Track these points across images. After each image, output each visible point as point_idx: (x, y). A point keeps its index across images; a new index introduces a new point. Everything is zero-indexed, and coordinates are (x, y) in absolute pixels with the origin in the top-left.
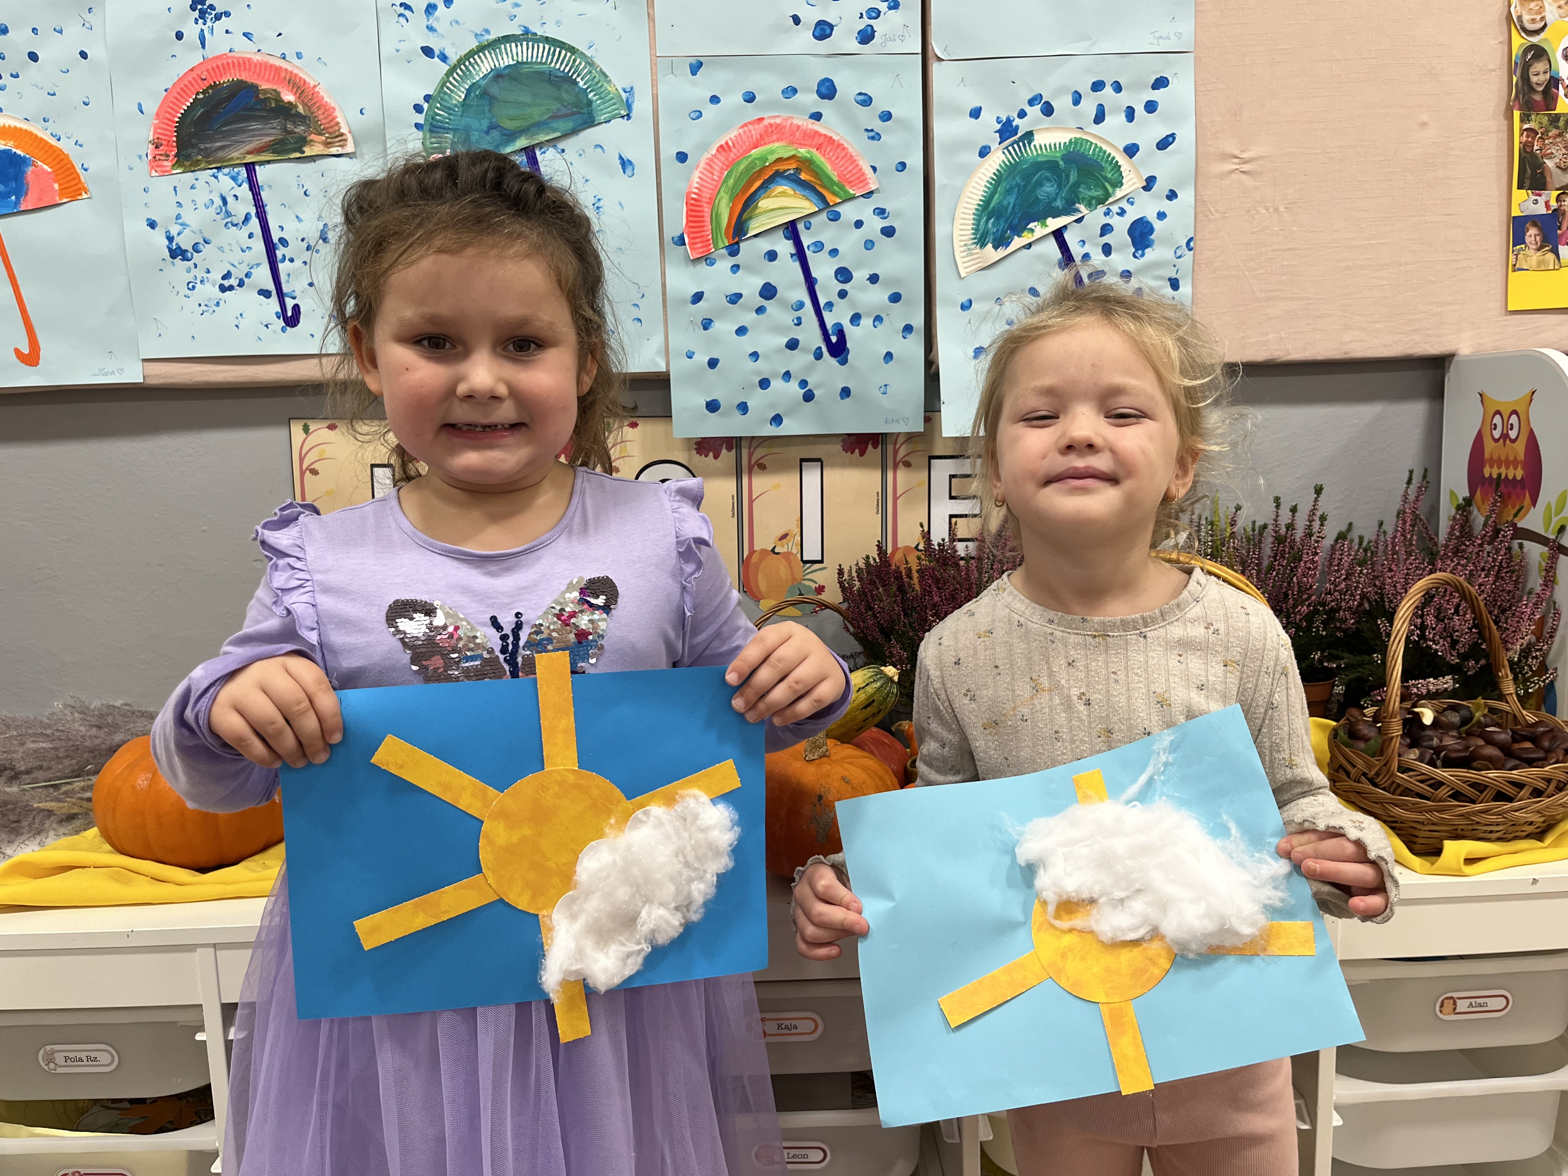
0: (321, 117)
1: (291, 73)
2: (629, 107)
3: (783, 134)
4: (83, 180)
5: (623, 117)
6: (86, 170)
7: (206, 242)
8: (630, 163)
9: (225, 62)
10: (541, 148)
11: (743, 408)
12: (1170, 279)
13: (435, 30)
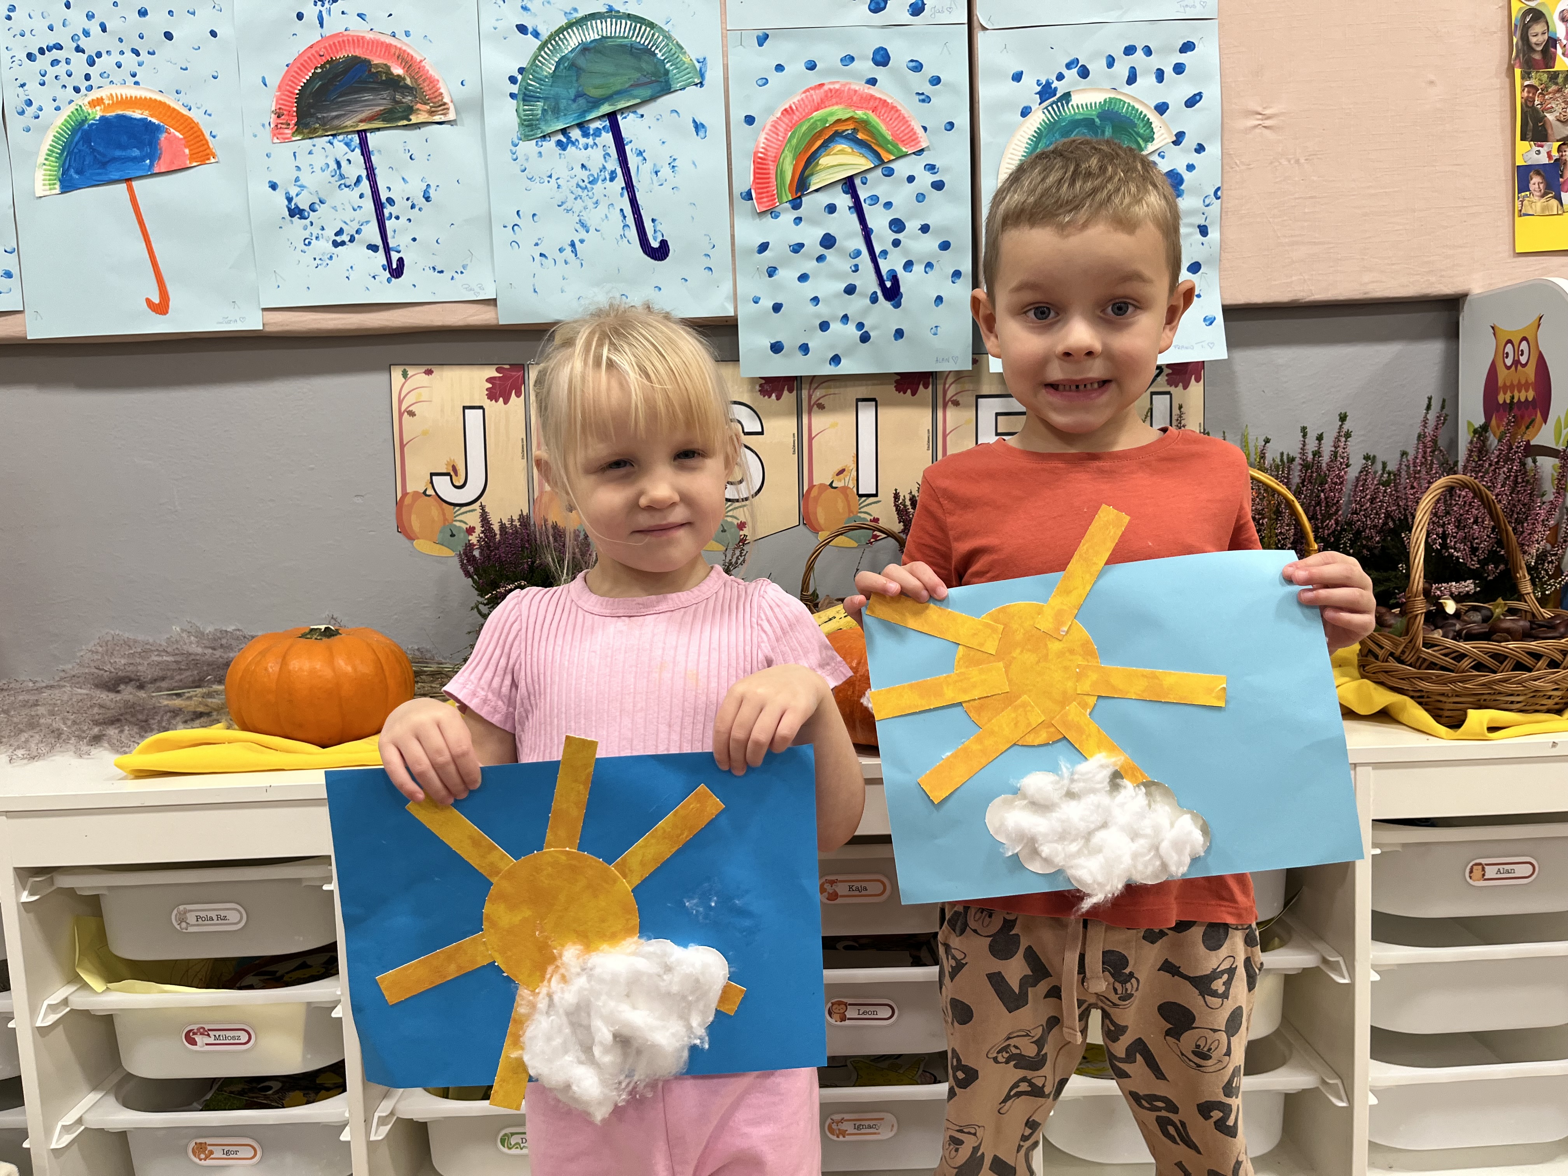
0: (427, 88)
1: (400, 49)
2: (702, 75)
3: (842, 98)
4: (211, 146)
5: (696, 85)
6: (214, 137)
7: (322, 202)
8: (703, 126)
9: (341, 39)
10: (622, 113)
11: (805, 349)
12: (1199, 226)
13: (529, 10)
